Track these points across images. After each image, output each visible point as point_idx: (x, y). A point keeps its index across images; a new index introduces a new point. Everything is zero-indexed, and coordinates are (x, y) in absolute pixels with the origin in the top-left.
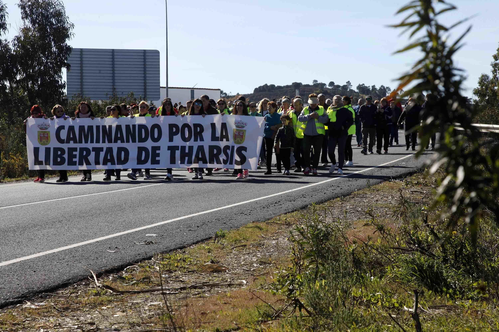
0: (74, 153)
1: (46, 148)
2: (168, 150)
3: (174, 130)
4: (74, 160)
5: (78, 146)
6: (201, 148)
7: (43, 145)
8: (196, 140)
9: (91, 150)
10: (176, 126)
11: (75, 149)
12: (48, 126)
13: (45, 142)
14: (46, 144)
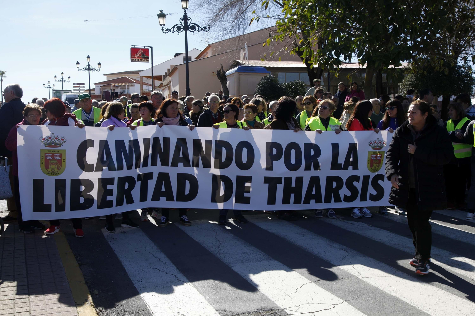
0: (109, 187)
1: (57, 181)
2: (265, 182)
3: (275, 151)
6: (315, 181)
7: (51, 175)
8: (308, 168)
9: (136, 179)
10: (278, 146)
12: (62, 140)
13: (56, 170)
14: (57, 174)
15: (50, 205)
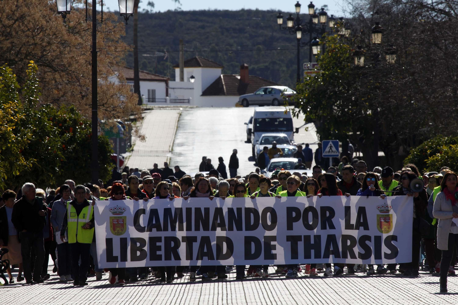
0: (158, 244)
1: (121, 239)
2: (287, 240)
3: (294, 214)
4: (158, 253)
5: (163, 234)
6: (332, 239)
7: (117, 235)
8: (324, 227)
9: (181, 240)
10: (297, 210)
11: (159, 239)
12: (124, 209)
13: (120, 231)
14: (121, 234)
15: (117, 257)
